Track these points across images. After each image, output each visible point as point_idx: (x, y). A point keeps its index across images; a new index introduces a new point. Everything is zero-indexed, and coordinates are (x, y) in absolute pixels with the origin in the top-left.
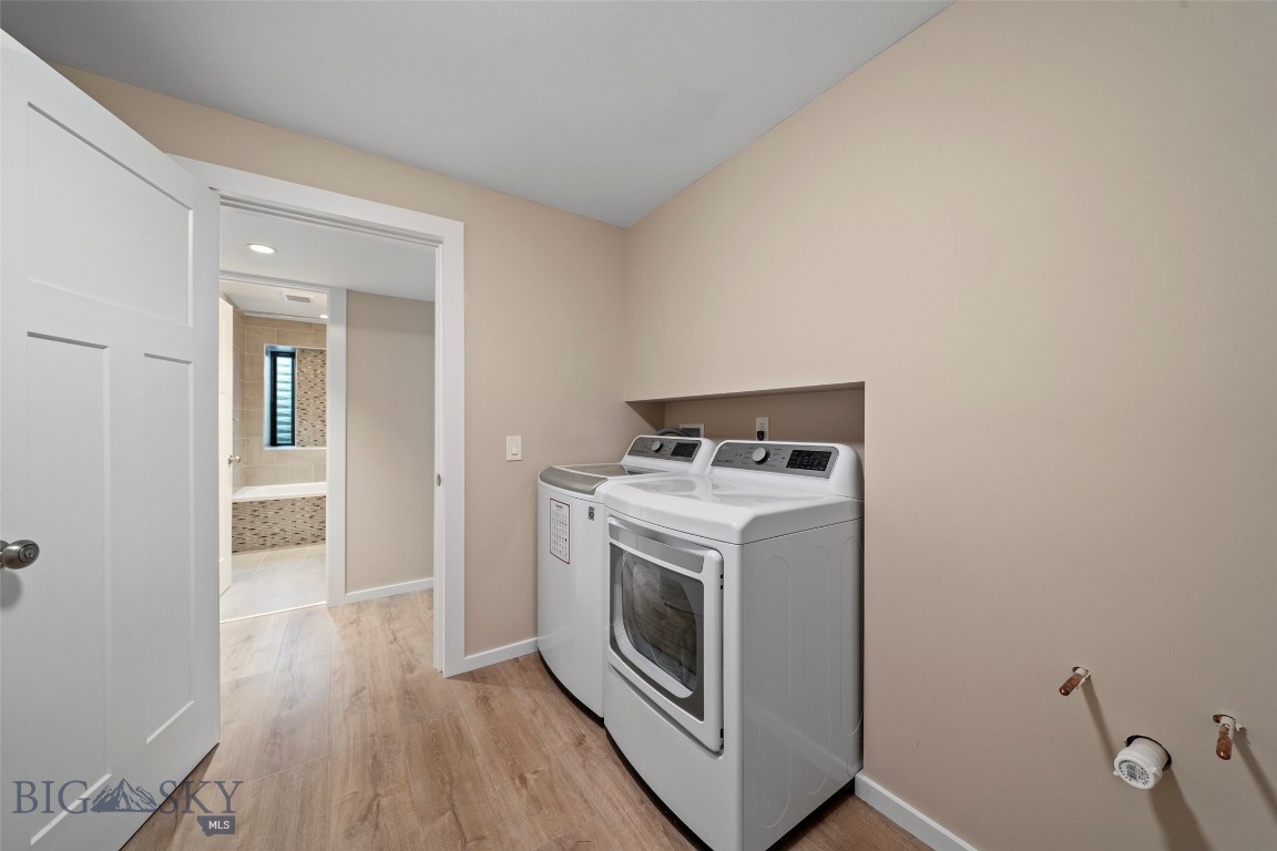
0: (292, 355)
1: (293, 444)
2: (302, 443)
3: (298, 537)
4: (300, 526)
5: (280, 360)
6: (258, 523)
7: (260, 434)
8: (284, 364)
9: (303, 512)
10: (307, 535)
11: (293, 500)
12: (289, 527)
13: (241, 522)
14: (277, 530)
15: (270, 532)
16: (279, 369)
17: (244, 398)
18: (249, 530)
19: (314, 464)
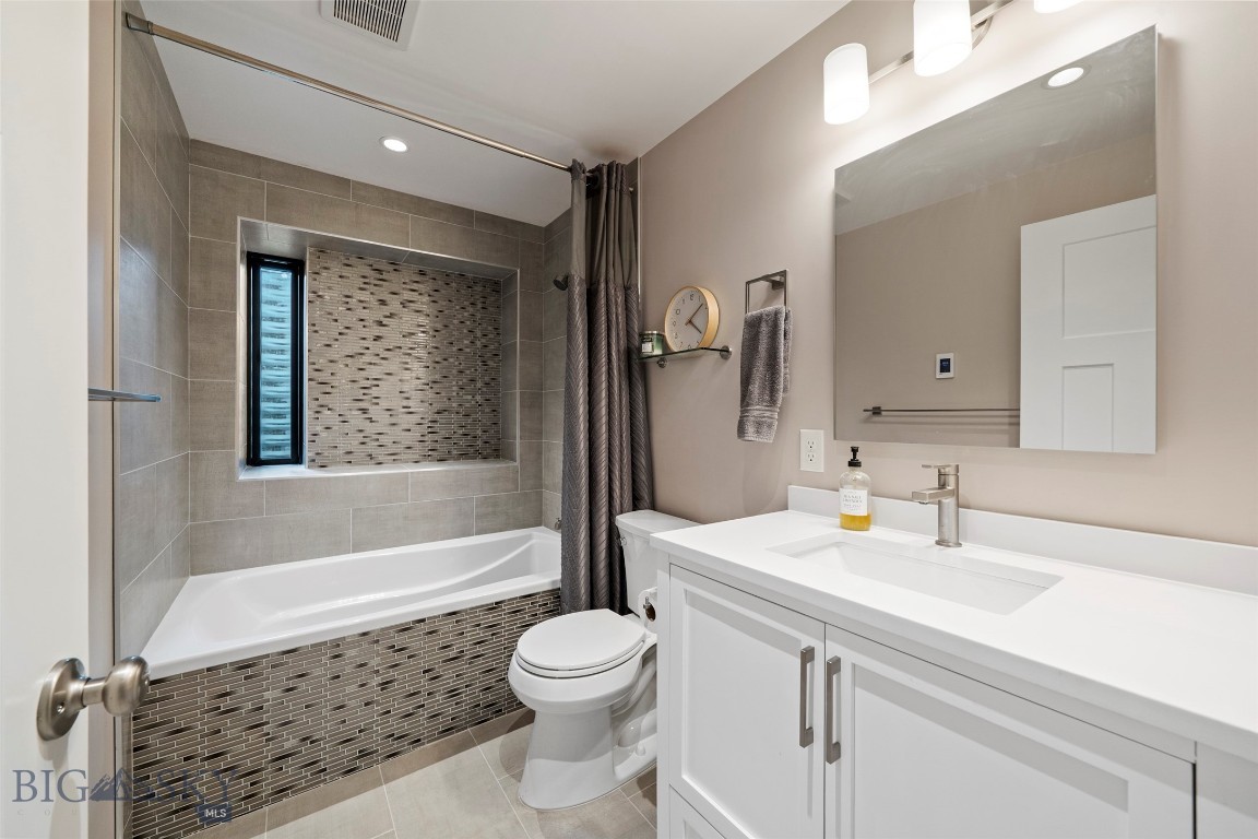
0: (295, 266)
1: (296, 458)
2: (319, 461)
3: (348, 751)
4: (357, 716)
5: (267, 276)
6: (232, 729)
7: (228, 443)
8: (276, 284)
9: (363, 674)
10: (375, 741)
11: (337, 643)
12: (325, 726)
13: (176, 742)
14: (290, 744)
15: (270, 751)
16: (265, 293)
17: (186, 350)
18: (203, 760)
19: (354, 510)
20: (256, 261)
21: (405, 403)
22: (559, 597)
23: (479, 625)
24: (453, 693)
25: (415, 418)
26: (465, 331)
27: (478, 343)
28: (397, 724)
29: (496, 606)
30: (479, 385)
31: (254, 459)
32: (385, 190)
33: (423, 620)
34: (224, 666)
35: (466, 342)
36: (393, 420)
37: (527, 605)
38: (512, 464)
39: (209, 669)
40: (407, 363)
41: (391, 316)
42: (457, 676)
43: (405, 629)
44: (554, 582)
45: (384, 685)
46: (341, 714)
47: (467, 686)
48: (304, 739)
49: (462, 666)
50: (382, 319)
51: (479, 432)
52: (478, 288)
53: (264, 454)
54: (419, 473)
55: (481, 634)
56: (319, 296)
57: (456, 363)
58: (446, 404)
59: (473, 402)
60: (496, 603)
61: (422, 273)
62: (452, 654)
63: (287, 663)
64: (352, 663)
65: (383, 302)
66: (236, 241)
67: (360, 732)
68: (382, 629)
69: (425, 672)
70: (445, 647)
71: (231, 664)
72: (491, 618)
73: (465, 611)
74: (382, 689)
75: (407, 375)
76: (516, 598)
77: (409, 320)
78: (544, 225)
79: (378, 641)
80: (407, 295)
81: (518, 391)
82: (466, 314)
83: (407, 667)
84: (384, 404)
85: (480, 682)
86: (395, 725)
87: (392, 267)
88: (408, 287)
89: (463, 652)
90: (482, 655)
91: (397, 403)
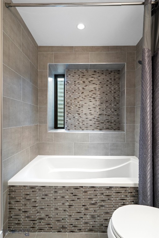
2: (68, 128)
6: (29, 205)
7: (46, 122)
8: (61, 82)
15: (38, 216)
18: (23, 212)
19: (75, 143)
20: (56, 77)
21: (90, 112)
22: (137, 191)
23: (103, 194)
24: (93, 217)
25: (93, 117)
26: (108, 88)
27: (112, 92)
28: (74, 221)
29: (110, 188)
30: (113, 105)
31: (56, 127)
32: (83, 47)
33: (82, 187)
34: (27, 186)
35: (108, 92)
36: (87, 117)
37: (123, 191)
38: (123, 132)
39: (24, 186)
40: (90, 100)
41: (86, 86)
42: (94, 211)
43: (76, 188)
44: (135, 184)
45: (70, 206)
46: (57, 211)
47: (98, 216)
48: (47, 216)
49: (96, 207)
50: (84, 87)
51: (113, 121)
52: (112, 73)
53: (59, 126)
54: (92, 133)
55: (104, 198)
56: (68, 83)
57: (105, 99)
58: (102, 112)
59: (111, 111)
60: (110, 187)
61: (95, 72)
62: (93, 202)
63: (42, 190)
64: (60, 195)
65: (84, 82)
66: (47, 70)
67: (62, 219)
68: (69, 187)
69: (83, 206)
70: (90, 199)
71: (29, 186)
72: (107, 192)
73: (98, 187)
74: (69, 207)
75: (91, 103)
76: (118, 187)
77: (91, 87)
78: (135, 45)
79: (68, 190)
80: (90, 79)
81: (125, 106)
82: (108, 83)
83: (76, 202)
84: (84, 112)
85: (103, 216)
86: (73, 221)
87: (86, 71)
88: (91, 76)
89: (96, 202)
90: (105, 206)
91: (88, 112)
